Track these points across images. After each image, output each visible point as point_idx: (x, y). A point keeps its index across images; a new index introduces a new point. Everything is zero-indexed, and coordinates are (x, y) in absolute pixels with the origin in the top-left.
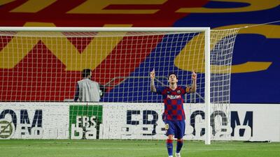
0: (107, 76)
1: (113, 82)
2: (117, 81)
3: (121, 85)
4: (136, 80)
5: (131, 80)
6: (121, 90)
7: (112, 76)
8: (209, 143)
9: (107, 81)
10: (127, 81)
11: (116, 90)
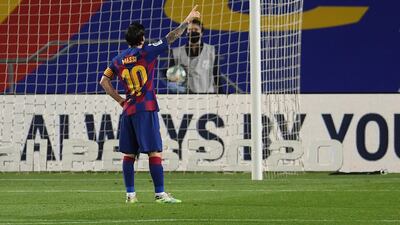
0: (33, 40)
1: (45, 51)
2: (53, 50)
3: (63, 59)
4: (94, 47)
5: (84, 48)
6: (62, 69)
7: (44, 40)
8: (260, 178)
9: (33, 50)
10: (73, 49)
11: (52, 69)
